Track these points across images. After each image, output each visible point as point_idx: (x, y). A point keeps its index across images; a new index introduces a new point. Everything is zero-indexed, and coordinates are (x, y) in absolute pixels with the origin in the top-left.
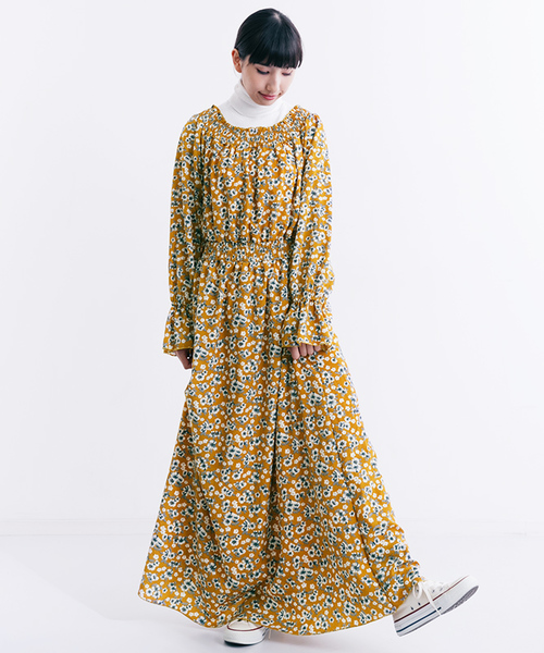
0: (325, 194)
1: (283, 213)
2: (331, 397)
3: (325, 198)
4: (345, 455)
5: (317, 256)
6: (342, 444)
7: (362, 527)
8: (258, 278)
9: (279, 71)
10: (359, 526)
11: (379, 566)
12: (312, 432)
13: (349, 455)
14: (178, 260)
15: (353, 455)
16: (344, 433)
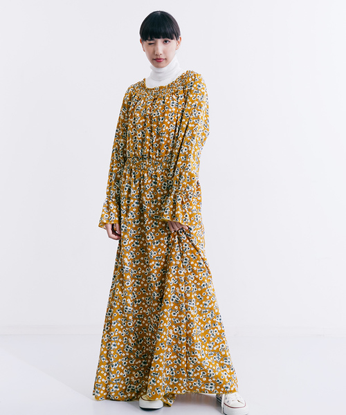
0: (194, 123)
1: (168, 139)
2: (186, 259)
3: (193, 125)
4: (188, 295)
5: (180, 163)
6: (188, 288)
7: (188, 340)
8: (154, 181)
9: (160, 42)
10: (187, 339)
11: (191, 366)
12: (174, 276)
13: (191, 296)
14: (114, 169)
15: (193, 296)
16: (190, 282)
